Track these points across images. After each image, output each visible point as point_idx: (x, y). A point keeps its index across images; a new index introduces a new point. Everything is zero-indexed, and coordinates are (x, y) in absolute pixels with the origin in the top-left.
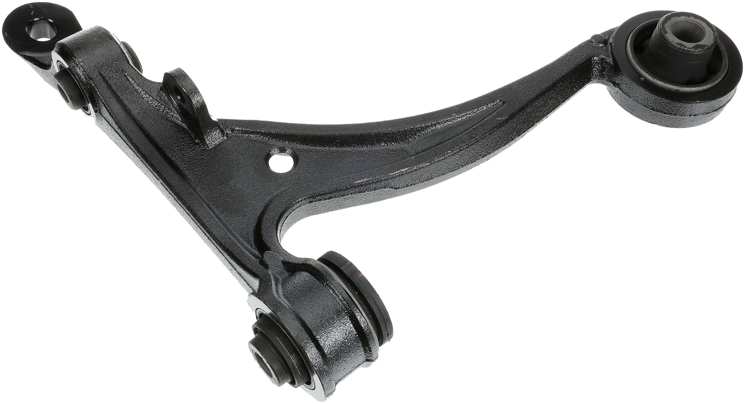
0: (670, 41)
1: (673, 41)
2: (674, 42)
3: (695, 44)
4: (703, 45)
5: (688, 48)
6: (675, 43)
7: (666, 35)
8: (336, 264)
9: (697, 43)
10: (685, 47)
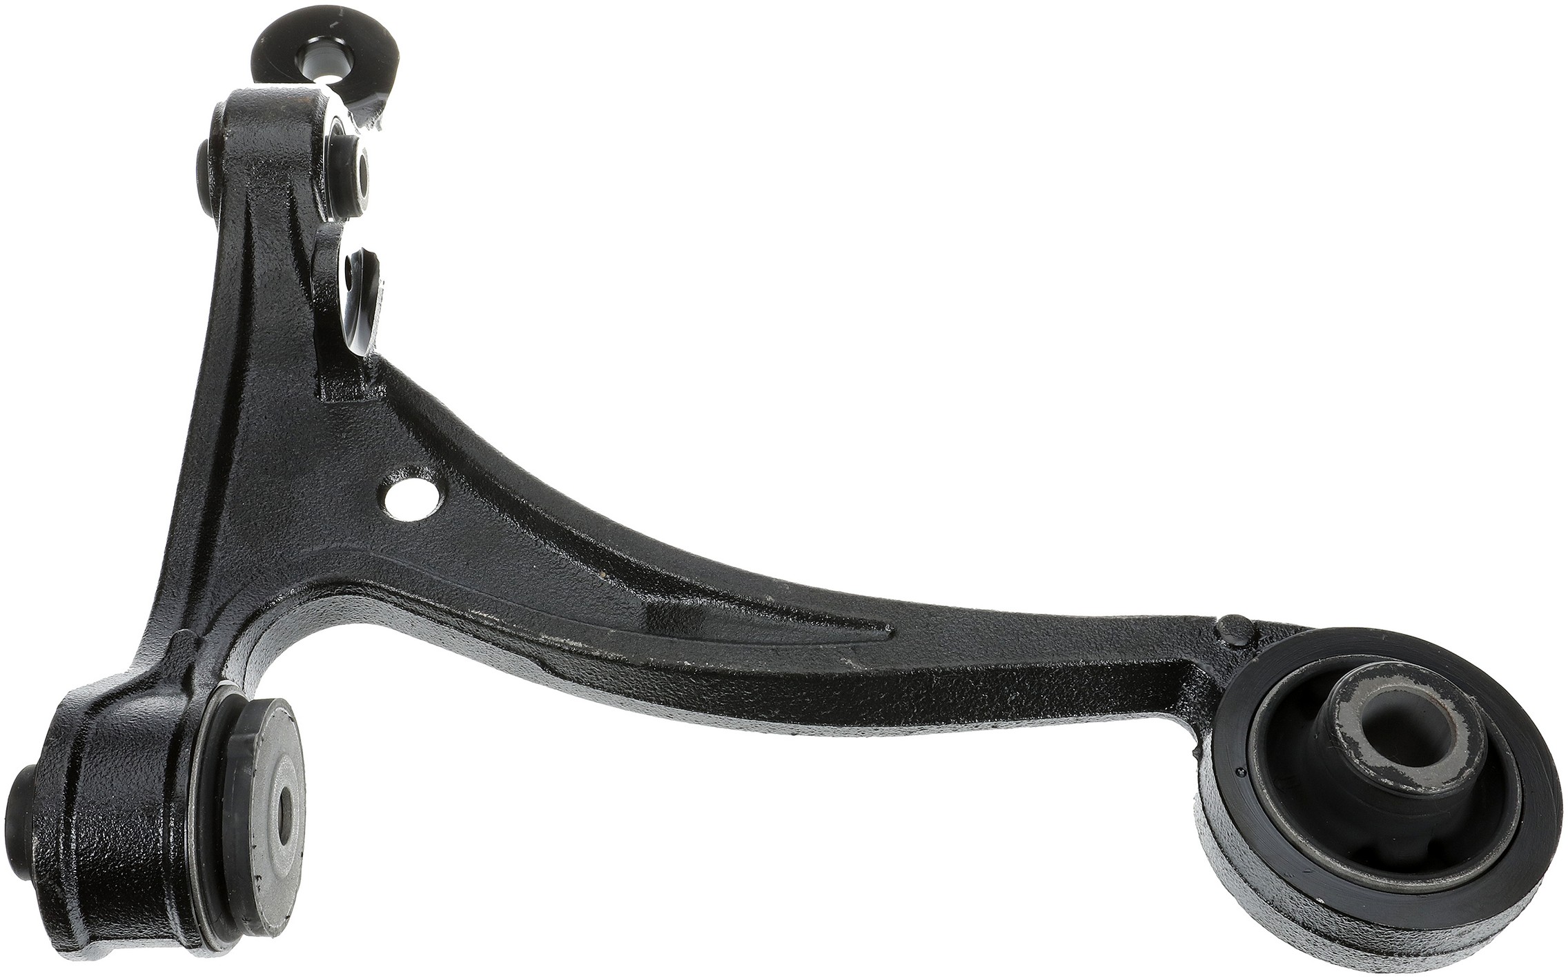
0: (1337, 722)
1: (1341, 726)
2: (1342, 730)
3: (1386, 763)
4: (1408, 777)
5: (1362, 762)
6: (1342, 733)
7: (1339, 703)
8: (238, 723)
9: (1394, 765)
10: (1358, 755)
